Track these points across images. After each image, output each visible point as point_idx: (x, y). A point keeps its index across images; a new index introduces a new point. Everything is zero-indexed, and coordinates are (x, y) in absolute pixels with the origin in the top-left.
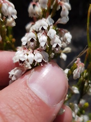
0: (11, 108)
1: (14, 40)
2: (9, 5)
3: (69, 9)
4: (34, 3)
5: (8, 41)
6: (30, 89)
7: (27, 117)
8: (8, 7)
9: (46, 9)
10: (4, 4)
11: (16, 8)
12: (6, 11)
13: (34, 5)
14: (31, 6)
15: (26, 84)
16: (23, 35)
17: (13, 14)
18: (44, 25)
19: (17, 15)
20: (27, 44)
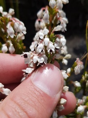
0: (24, 100)
1: (25, 47)
2: (20, 23)
3: (66, 22)
4: (39, 19)
5: (20, 48)
6: (34, 85)
7: (35, 105)
8: (19, 25)
9: (49, 23)
10: (15, 23)
11: (25, 26)
12: (17, 28)
13: (39, 21)
14: (37, 22)
15: (31, 82)
16: (31, 44)
17: (23, 30)
18: (41, 36)
19: (26, 31)
20: (35, 50)
